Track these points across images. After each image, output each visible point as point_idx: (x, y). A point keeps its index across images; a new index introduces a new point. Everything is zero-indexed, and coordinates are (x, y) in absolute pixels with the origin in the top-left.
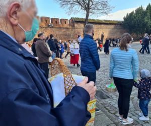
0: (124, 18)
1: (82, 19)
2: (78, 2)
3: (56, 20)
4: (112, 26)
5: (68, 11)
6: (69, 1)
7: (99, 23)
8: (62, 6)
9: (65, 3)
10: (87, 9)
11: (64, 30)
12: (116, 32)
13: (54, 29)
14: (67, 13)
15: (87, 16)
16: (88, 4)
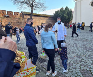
0: (54, 14)
1: (29, 13)
2: (26, 2)
3: (10, 13)
4: (47, 18)
5: (19, 7)
6: (20, 1)
7: (40, 16)
8: (14, 4)
9: (17, 2)
10: (32, 7)
11: (17, 19)
12: (50, 22)
13: (9, 19)
14: (18, 8)
15: (32, 11)
16: (32, 4)
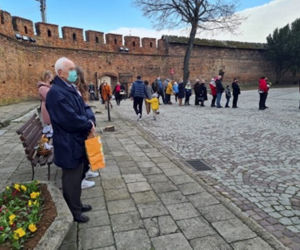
2: (177, 7)
3: (133, 40)
5: (158, 22)
6: (161, 5)
8: (145, 14)
10: (194, 20)
13: (128, 57)
16: (196, 11)
